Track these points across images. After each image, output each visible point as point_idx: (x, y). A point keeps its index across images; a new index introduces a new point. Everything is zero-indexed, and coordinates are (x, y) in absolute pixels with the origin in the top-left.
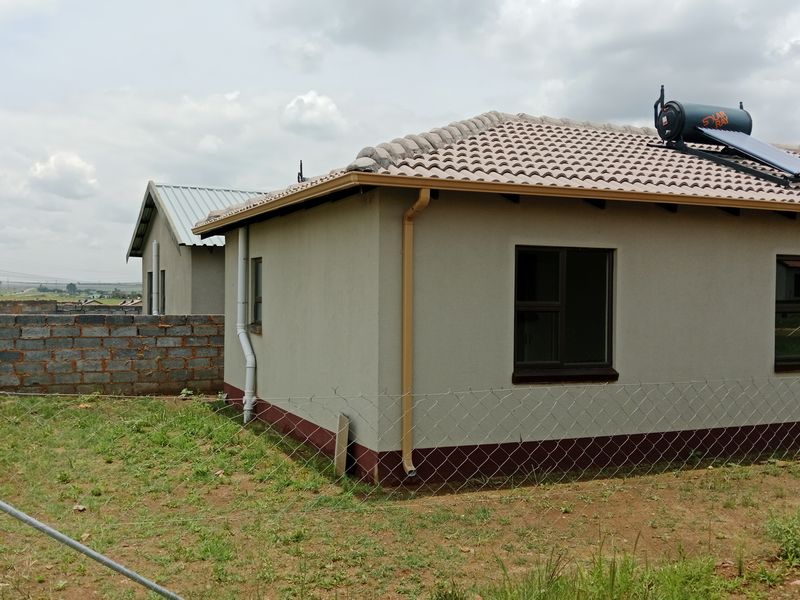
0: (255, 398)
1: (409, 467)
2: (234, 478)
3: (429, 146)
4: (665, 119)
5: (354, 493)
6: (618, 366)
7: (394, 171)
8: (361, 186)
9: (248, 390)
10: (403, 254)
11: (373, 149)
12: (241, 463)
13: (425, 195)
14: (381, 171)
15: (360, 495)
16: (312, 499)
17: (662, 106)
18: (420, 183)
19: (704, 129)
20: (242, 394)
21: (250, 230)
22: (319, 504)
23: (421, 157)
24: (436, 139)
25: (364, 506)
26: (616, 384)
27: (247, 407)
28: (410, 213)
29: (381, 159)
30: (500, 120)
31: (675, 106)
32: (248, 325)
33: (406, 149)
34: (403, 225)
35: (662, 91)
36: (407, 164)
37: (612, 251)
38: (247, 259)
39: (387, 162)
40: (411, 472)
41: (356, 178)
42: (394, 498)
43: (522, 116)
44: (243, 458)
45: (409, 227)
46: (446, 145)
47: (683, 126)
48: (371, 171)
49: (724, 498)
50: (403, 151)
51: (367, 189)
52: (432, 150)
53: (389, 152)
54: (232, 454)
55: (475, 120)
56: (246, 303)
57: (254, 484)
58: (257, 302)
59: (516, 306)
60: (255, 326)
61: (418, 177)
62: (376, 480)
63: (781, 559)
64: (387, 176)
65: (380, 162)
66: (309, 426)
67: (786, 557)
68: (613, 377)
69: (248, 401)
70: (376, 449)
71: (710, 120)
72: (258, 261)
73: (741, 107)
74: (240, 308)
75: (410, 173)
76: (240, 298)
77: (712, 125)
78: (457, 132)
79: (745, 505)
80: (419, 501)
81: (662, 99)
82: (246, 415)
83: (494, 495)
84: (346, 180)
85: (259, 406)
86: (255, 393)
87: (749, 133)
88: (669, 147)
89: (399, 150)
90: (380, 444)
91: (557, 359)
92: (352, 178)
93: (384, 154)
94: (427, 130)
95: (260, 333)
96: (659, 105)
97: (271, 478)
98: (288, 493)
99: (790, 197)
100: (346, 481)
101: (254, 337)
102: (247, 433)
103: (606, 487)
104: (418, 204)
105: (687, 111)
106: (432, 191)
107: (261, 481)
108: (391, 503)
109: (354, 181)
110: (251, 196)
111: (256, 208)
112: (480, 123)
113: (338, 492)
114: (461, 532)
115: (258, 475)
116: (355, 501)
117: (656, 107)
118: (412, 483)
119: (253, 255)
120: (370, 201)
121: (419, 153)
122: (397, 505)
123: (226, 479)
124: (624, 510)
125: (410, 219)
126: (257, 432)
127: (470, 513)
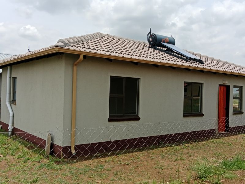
0: (13, 127)
1: (73, 152)
2: (8, 157)
3: (80, 41)
4: (151, 39)
5: (54, 162)
6: (140, 116)
7: (71, 48)
8: (59, 52)
9: (10, 124)
10: (73, 78)
11: (63, 40)
12: (9, 152)
13: (82, 57)
14: (66, 48)
15: (56, 162)
16: (38, 165)
17: (150, 35)
18: (80, 53)
19: (162, 43)
20: (8, 126)
21: (12, 67)
22: (41, 167)
23: (79, 44)
24: (83, 39)
25: (58, 167)
26: (140, 121)
27: (10, 130)
28: (76, 63)
29: (66, 43)
30: (101, 35)
31: (154, 35)
32: (10, 101)
33: (74, 41)
34: (73, 67)
35: (150, 30)
36: (75, 46)
37: (139, 79)
38: (10, 77)
39: (68, 45)
40: (74, 153)
41: (58, 49)
42: (68, 163)
43: (108, 35)
44: (10, 150)
45: (75, 68)
46: (86, 41)
47: (156, 41)
48: (63, 47)
49: (174, 158)
50: (73, 42)
51: (61, 53)
52: (82, 42)
53: (68, 41)
54: (6, 148)
55: (94, 34)
56: (10, 93)
57: (15, 160)
58: (14, 93)
59: (110, 96)
60: (13, 101)
61: (79, 51)
62: (61, 157)
63: (199, 179)
64: (68, 49)
65: (66, 44)
66: (34, 137)
67: (200, 178)
68: (138, 119)
69: (10, 128)
70: (62, 145)
71: (164, 40)
72: (15, 79)
73: (172, 37)
74: (8, 95)
75: (77, 49)
76: (8, 91)
77: (164, 42)
78: (89, 38)
79: (181, 159)
80: (78, 163)
81: (150, 33)
82: (9, 133)
83: (103, 160)
84: (54, 50)
85: (14, 130)
86: (13, 125)
87: (174, 45)
88: (152, 47)
89: (72, 41)
90: (63, 144)
91: (122, 113)
92: (56, 49)
93: (67, 42)
94: (80, 36)
95: (15, 104)
96: (149, 34)
97: (21, 157)
98: (29, 163)
99: (189, 64)
100: (51, 157)
101: (13, 105)
102: (10, 140)
103: (138, 155)
104: (79, 60)
105: (158, 37)
106: (84, 56)
107: (18, 158)
108: (68, 165)
109: (57, 50)
110: (11, 56)
111: (16, 59)
112: (95, 35)
113: (48, 161)
114: (95, 175)
115: (17, 156)
116: (55, 165)
117: (148, 35)
118: (74, 157)
119: (13, 76)
120: (61, 58)
121: (78, 43)
122: (70, 166)
123: (4, 158)
124: (145, 163)
125: (76, 65)
126: (14, 139)
127: (96, 167)
